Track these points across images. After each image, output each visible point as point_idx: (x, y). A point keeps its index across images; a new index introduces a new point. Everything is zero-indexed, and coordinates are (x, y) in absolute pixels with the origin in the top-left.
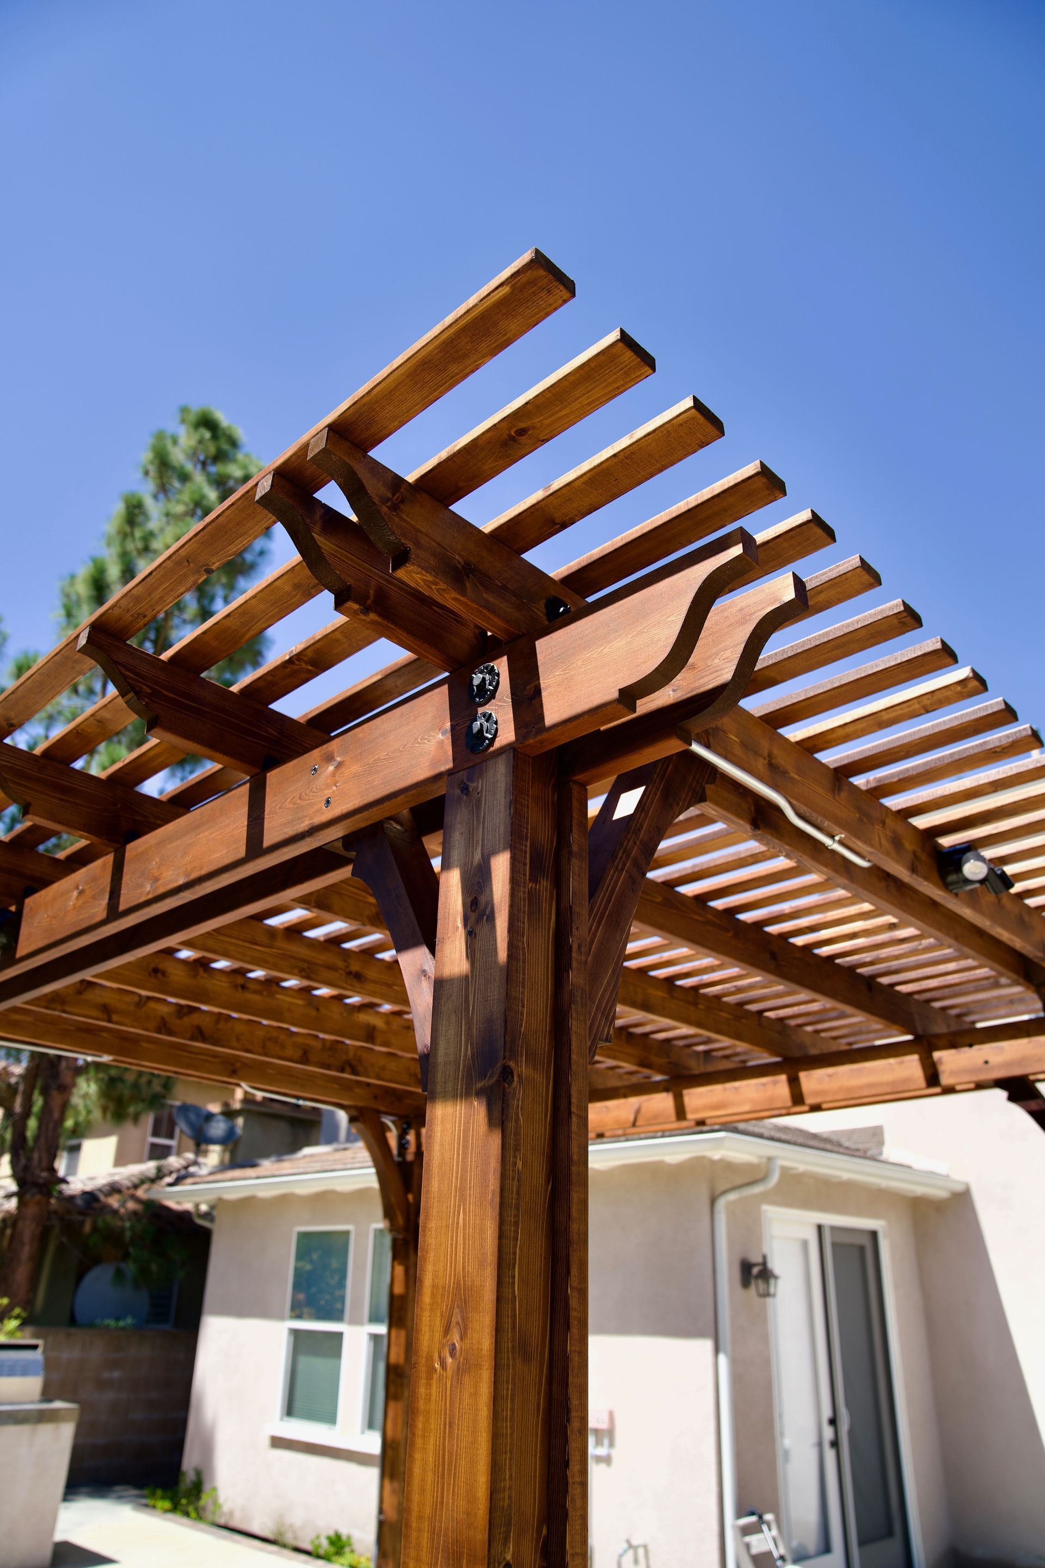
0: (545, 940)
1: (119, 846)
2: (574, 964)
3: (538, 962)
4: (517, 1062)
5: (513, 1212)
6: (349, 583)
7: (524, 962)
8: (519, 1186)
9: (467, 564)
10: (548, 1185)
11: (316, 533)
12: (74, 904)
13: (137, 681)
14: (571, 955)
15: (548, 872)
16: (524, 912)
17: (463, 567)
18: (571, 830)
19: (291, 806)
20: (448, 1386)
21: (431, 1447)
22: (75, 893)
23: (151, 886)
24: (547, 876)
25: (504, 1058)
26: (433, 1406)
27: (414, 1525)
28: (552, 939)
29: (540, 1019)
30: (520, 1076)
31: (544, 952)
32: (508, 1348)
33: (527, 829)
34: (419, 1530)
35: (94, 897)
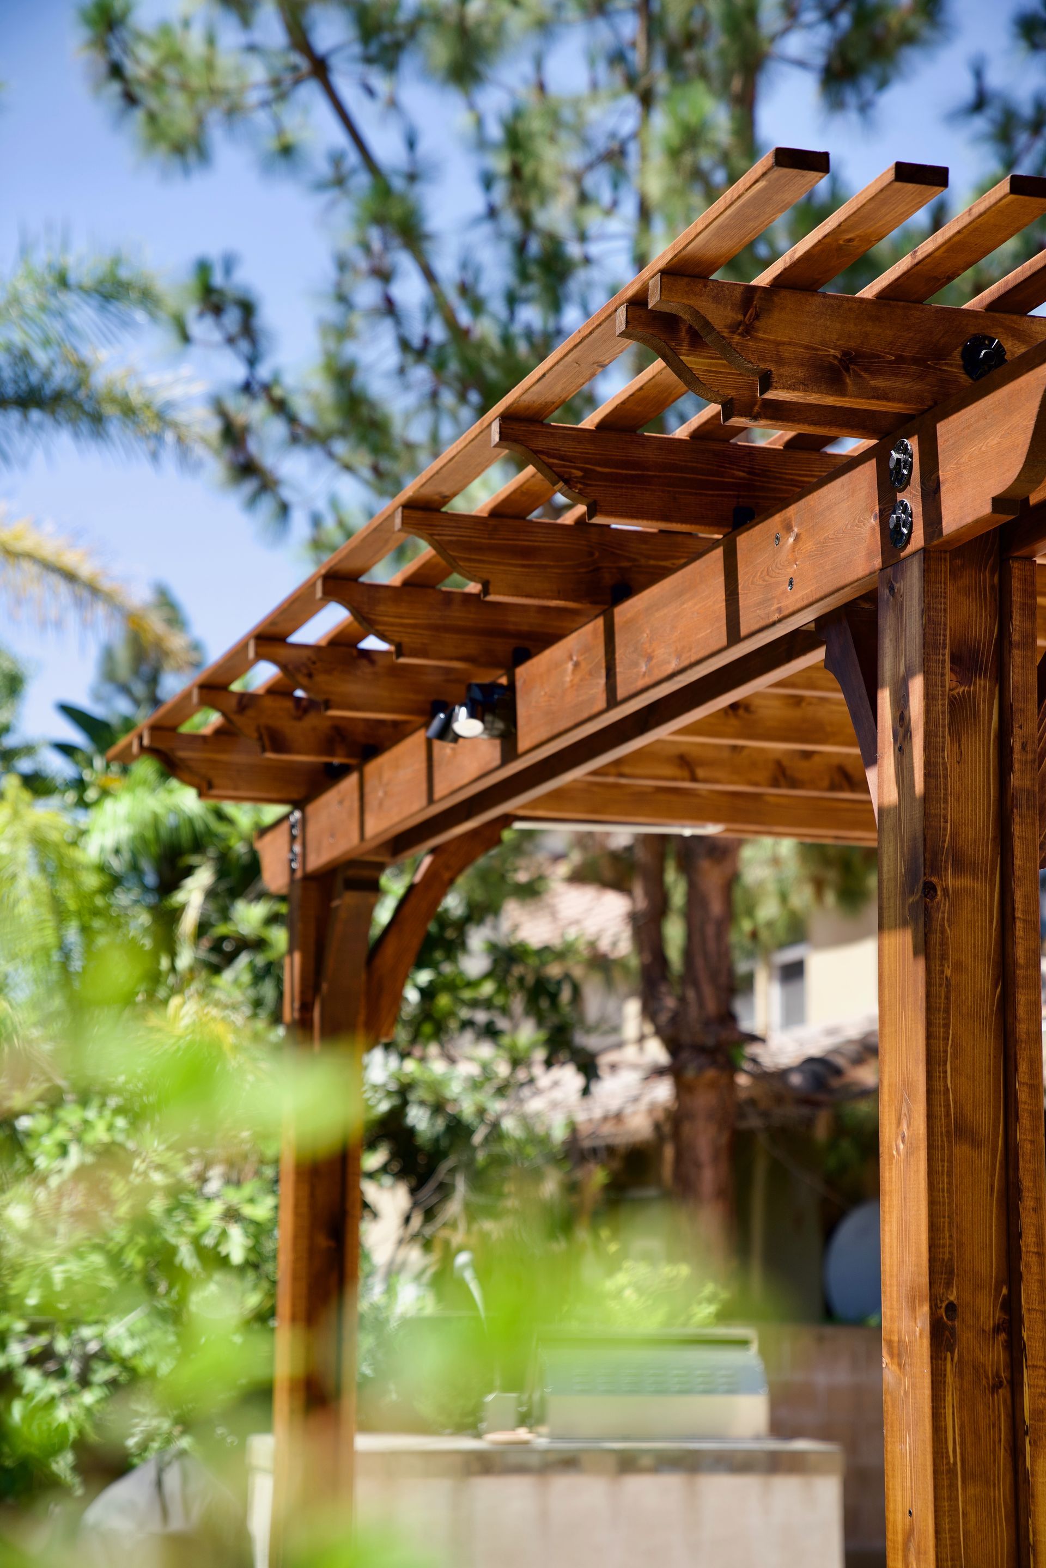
0: (984, 745)
1: (606, 607)
2: (1017, 766)
3: (975, 770)
4: (940, 877)
5: (942, 1015)
6: (730, 397)
7: (945, 777)
8: (948, 992)
9: (845, 354)
10: (997, 988)
11: (684, 355)
12: (571, 681)
13: (564, 466)
14: (1012, 757)
15: (986, 669)
16: (944, 726)
17: (840, 360)
18: (1011, 617)
19: (761, 582)
20: (902, 1168)
21: (894, 1220)
22: (570, 666)
23: (646, 666)
24: (986, 673)
25: (925, 874)
26: (894, 1187)
27: (888, 1283)
28: (994, 741)
29: (980, 827)
30: (945, 890)
31: (984, 758)
32: (942, 1133)
33: (945, 635)
34: (891, 1285)
35: (590, 674)
